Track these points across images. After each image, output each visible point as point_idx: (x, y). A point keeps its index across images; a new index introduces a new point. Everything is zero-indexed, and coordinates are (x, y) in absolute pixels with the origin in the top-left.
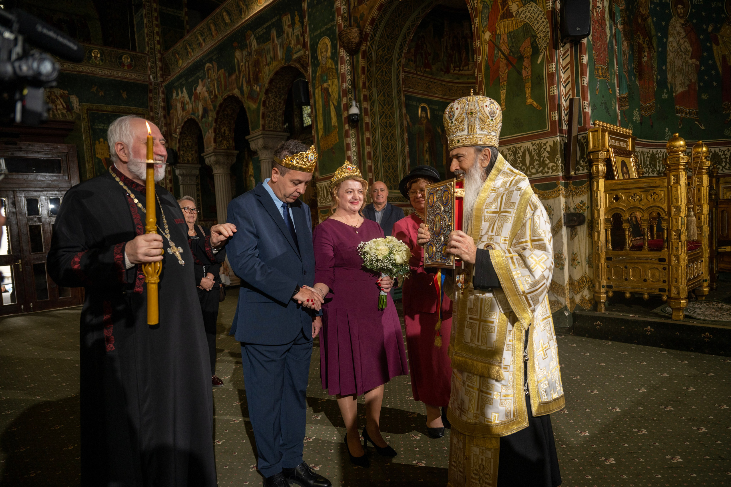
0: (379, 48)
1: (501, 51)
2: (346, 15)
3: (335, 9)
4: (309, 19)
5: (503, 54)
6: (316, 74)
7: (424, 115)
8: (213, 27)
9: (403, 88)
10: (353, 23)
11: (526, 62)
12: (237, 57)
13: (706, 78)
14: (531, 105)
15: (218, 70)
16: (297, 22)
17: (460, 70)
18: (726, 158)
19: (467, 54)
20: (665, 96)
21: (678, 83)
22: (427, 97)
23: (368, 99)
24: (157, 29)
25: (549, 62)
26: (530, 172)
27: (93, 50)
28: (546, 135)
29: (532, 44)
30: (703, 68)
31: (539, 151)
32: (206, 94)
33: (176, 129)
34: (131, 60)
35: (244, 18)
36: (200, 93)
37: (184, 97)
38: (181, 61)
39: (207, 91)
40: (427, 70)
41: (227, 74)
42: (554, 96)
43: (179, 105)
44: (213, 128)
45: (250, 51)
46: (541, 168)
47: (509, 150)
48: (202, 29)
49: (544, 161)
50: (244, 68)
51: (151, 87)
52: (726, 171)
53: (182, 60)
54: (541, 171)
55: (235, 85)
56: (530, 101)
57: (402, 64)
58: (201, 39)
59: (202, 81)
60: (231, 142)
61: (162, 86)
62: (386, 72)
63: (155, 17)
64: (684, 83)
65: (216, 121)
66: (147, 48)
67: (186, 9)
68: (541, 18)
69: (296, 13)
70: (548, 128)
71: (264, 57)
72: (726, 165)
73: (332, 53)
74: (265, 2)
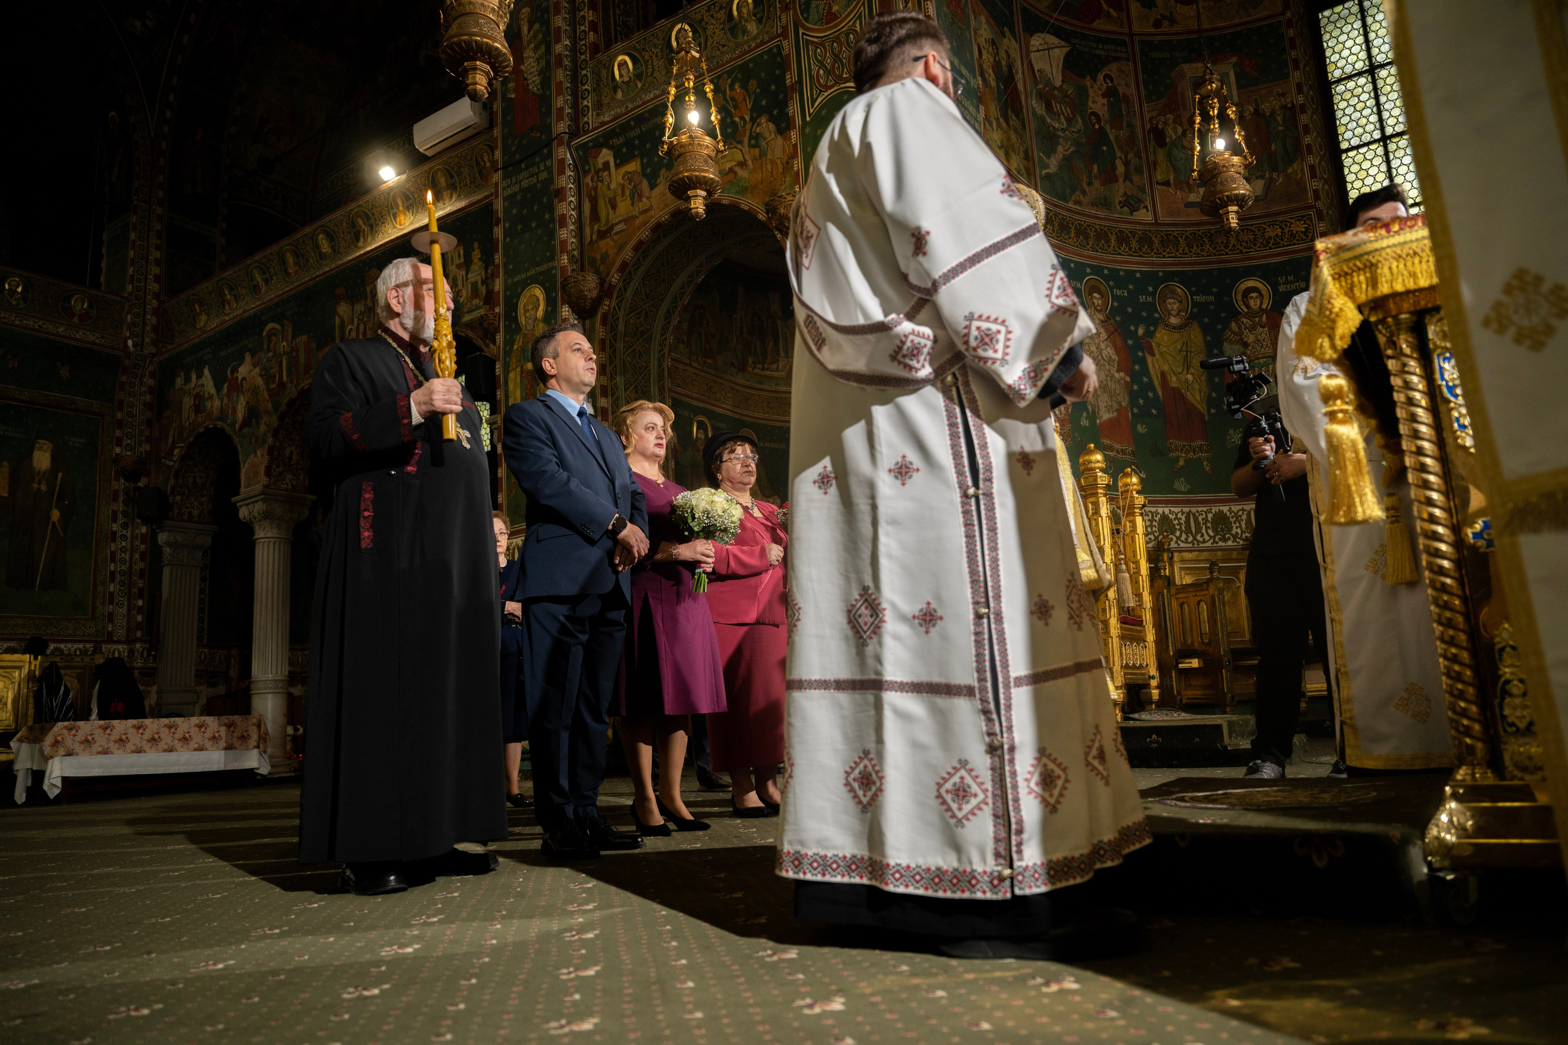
0: (631, 312)
2: (575, 253)
3: (558, 242)
4: (505, 254)
6: (512, 346)
7: (703, 437)
8: (290, 260)
9: (668, 383)
10: (587, 266)
12: (341, 314)
13: (1141, 401)
15: (294, 338)
16: (476, 261)
17: (763, 369)
18: (1180, 524)
19: (776, 342)
20: (1085, 422)
21: (1102, 405)
22: (707, 406)
23: (610, 393)
24: (157, 254)
27: (9, 277)
30: (1135, 387)
32: (260, 381)
33: (173, 447)
34: (90, 306)
35: (363, 247)
36: (244, 379)
37: (203, 386)
38: (204, 318)
39: (261, 375)
40: (709, 361)
41: (313, 345)
43: (188, 402)
44: (266, 446)
48: (265, 261)
51: (126, 362)
52: (1182, 545)
53: (208, 315)
57: (667, 343)
58: (259, 279)
59: (253, 356)
60: (301, 477)
61: (151, 362)
62: (641, 354)
63: (158, 231)
64: (1111, 406)
65: (276, 433)
66: (130, 288)
67: (224, 226)
69: (476, 245)
72: (1181, 535)
73: (546, 312)
74: (412, 223)
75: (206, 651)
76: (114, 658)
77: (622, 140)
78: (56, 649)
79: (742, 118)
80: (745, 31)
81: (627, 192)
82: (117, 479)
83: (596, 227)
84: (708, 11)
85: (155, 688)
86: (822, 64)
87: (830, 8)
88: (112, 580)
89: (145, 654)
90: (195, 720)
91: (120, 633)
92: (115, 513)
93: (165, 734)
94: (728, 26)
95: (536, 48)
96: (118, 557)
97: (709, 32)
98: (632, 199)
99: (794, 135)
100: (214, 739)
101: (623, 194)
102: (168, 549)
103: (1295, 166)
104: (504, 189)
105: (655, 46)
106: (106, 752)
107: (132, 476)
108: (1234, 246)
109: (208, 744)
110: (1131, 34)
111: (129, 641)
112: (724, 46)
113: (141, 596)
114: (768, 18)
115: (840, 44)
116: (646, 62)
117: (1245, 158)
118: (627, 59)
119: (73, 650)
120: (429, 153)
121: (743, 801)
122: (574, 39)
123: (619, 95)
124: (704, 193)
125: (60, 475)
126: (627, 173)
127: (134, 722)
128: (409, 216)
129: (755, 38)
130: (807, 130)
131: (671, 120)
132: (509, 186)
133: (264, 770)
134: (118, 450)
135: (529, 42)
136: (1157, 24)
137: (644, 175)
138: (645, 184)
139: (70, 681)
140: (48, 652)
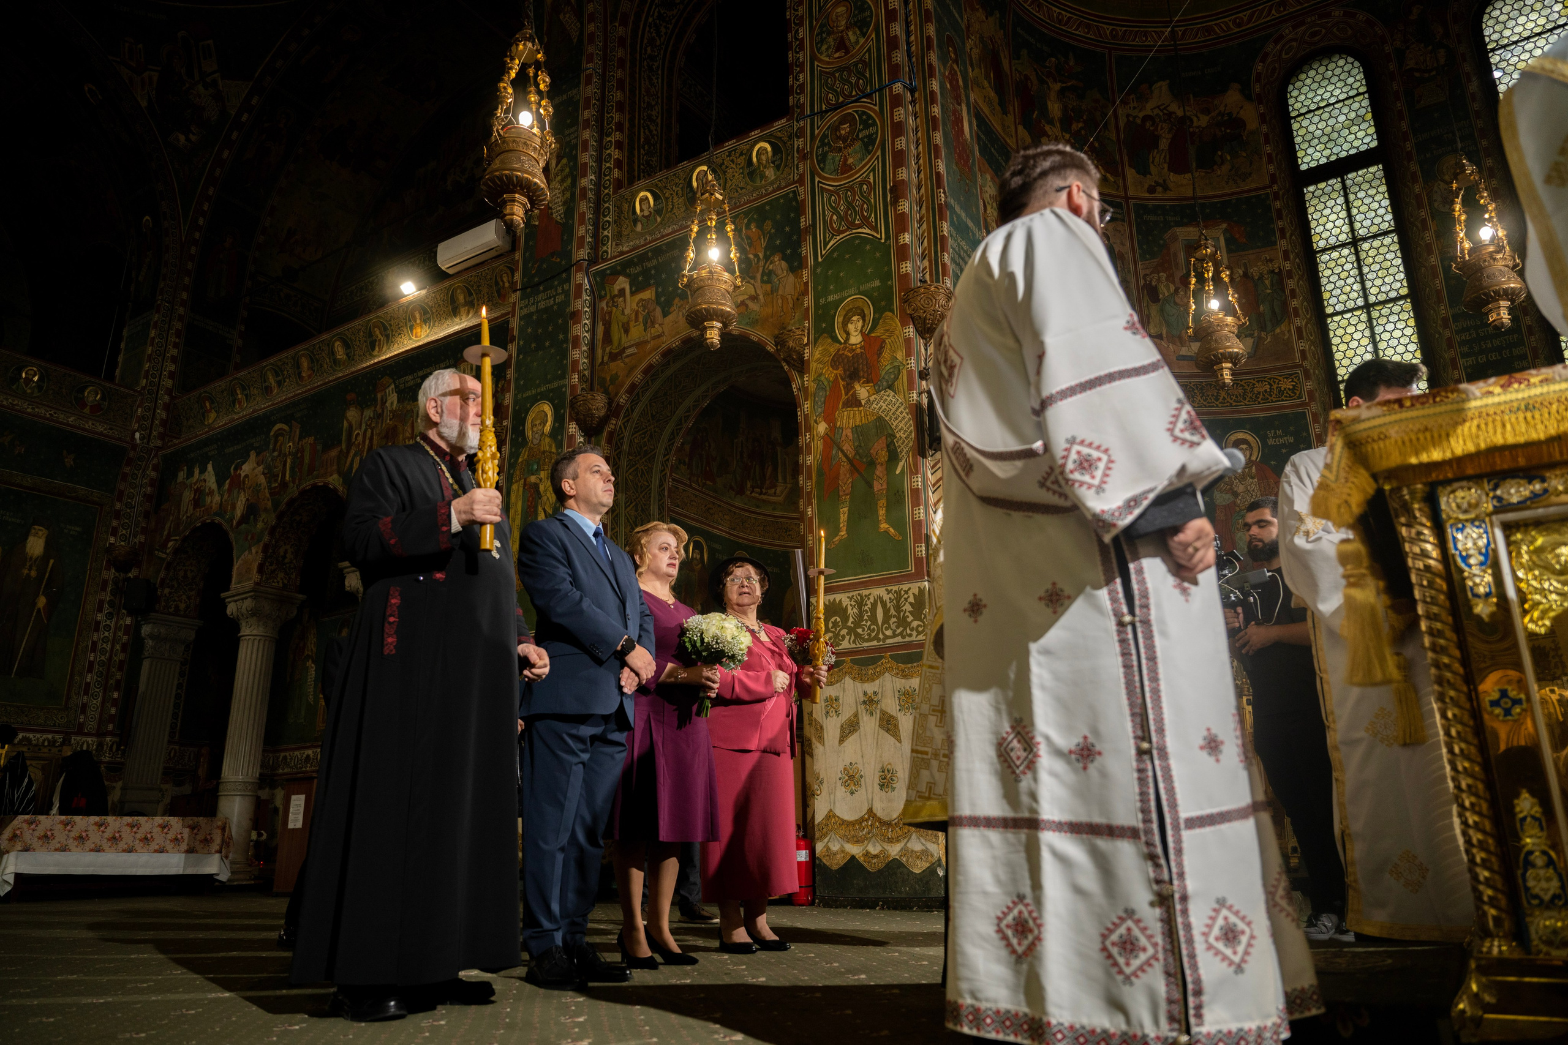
0: (636, 432)
1: (842, 451)
2: (586, 373)
3: (569, 361)
4: (517, 370)
5: (846, 456)
6: (518, 459)
7: (699, 557)
8: (305, 363)
9: (667, 502)
10: (596, 386)
11: (880, 471)
12: (350, 418)
14: (887, 532)
15: (300, 439)
17: (761, 493)
19: (775, 470)
22: (706, 527)
24: (174, 352)
25: (912, 473)
26: (884, 634)
27: (27, 366)
28: (909, 578)
29: (888, 446)
31: (898, 602)
32: (262, 480)
33: (168, 540)
34: (103, 398)
35: (379, 356)
36: (247, 476)
37: (205, 481)
38: (213, 415)
39: (264, 474)
40: (708, 483)
41: (319, 447)
42: (920, 521)
43: (188, 496)
44: (262, 544)
45: (380, 411)
46: (901, 629)
47: (851, 598)
48: (280, 364)
49: (905, 618)
50: (360, 438)
51: (132, 454)
53: (218, 412)
54: (901, 634)
55: (335, 467)
56: (884, 526)
57: (670, 464)
58: (272, 381)
59: (258, 455)
60: (293, 576)
61: (156, 455)
62: (643, 472)
63: (177, 330)
65: (272, 531)
66: (143, 382)
67: (243, 328)
68: (901, 413)
70: (911, 568)
71: (409, 424)
73: (553, 428)
74: (427, 336)
75: (177, 747)
76: (82, 751)
77: (638, 269)
78: (24, 738)
79: (756, 256)
80: (763, 176)
81: (641, 319)
82: (107, 568)
83: (608, 350)
84: (729, 156)
85: (120, 784)
86: (835, 211)
87: (846, 160)
88: (90, 670)
89: (114, 749)
90: (159, 820)
91: (92, 725)
92: (101, 602)
93: (126, 833)
94: (747, 171)
95: (563, 181)
96: (99, 646)
97: (729, 175)
98: (645, 324)
99: (806, 274)
100: (176, 840)
101: (636, 320)
102: (150, 642)
103: (1283, 327)
104: (521, 308)
105: (677, 185)
106: (64, 849)
107: (123, 566)
108: (1224, 399)
109: (169, 846)
110: (1127, 198)
111: (100, 734)
112: (742, 188)
113: (117, 687)
114: (786, 166)
115: (854, 193)
116: (667, 199)
117: (1238, 318)
118: (649, 195)
119: (41, 740)
120: (451, 272)
121: (730, 935)
122: (600, 174)
123: (639, 228)
124: (719, 325)
125: (52, 561)
126: (642, 300)
127: (96, 819)
128: (426, 328)
129: (772, 183)
130: (819, 270)
131: (692, 255)
132: (526, 306)
133: (224, 877)
134: (112, 540)
135: (556, 175)
136: (1151, 190)
137: (658, 303)
138: (658, 311)
139: (35, 772)
140: (16, 741)
